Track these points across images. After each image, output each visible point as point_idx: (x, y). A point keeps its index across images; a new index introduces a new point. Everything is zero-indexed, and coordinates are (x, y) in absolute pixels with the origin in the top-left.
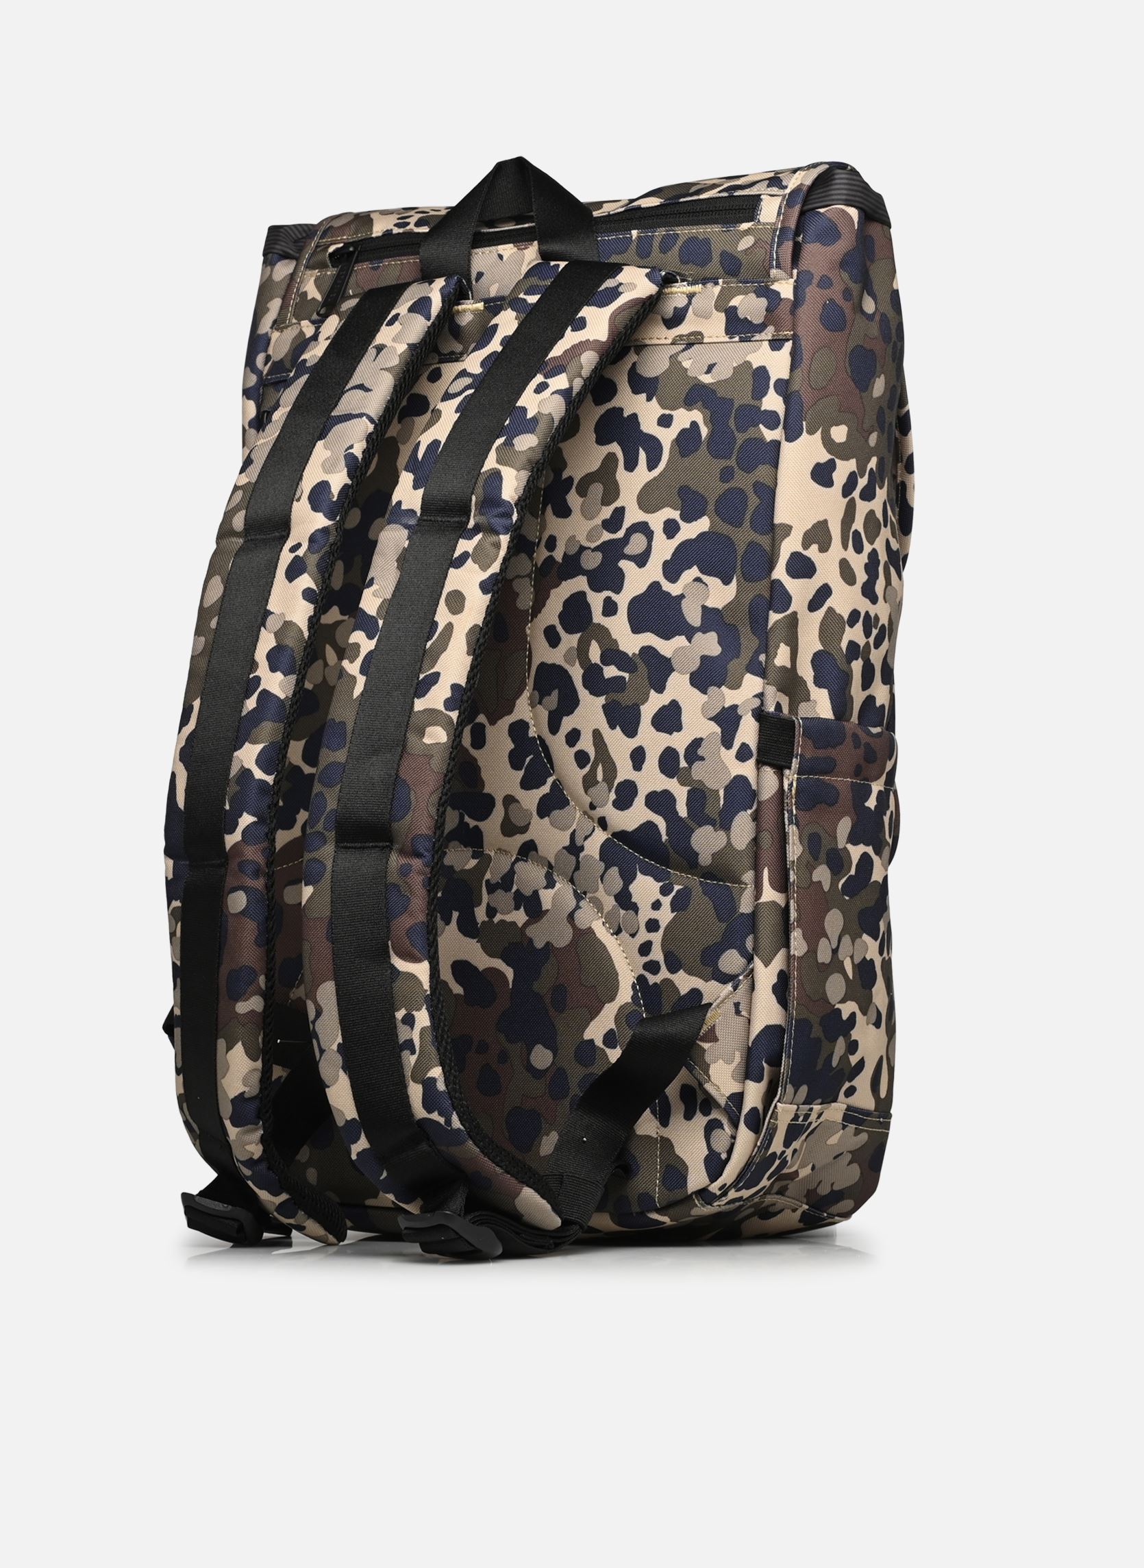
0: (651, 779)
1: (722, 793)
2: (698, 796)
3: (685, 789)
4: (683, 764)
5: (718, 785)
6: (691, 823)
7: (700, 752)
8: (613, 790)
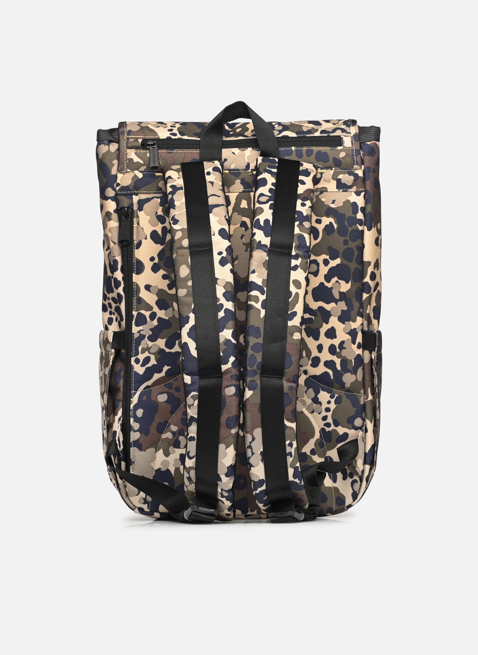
0: (326, 356)
1: (353, 361)
2: (344, 362)
3: (340, 360)
4: (338, 350)
5: (351, 358)
6: (342, 372)
7: (344, 346)
8: (311, 360)
